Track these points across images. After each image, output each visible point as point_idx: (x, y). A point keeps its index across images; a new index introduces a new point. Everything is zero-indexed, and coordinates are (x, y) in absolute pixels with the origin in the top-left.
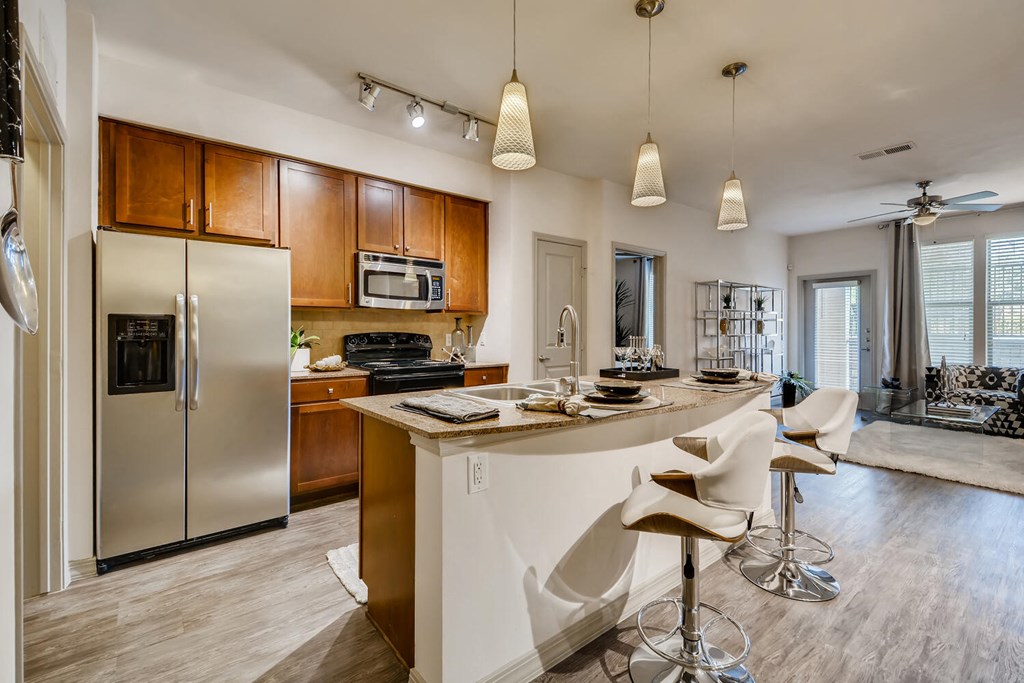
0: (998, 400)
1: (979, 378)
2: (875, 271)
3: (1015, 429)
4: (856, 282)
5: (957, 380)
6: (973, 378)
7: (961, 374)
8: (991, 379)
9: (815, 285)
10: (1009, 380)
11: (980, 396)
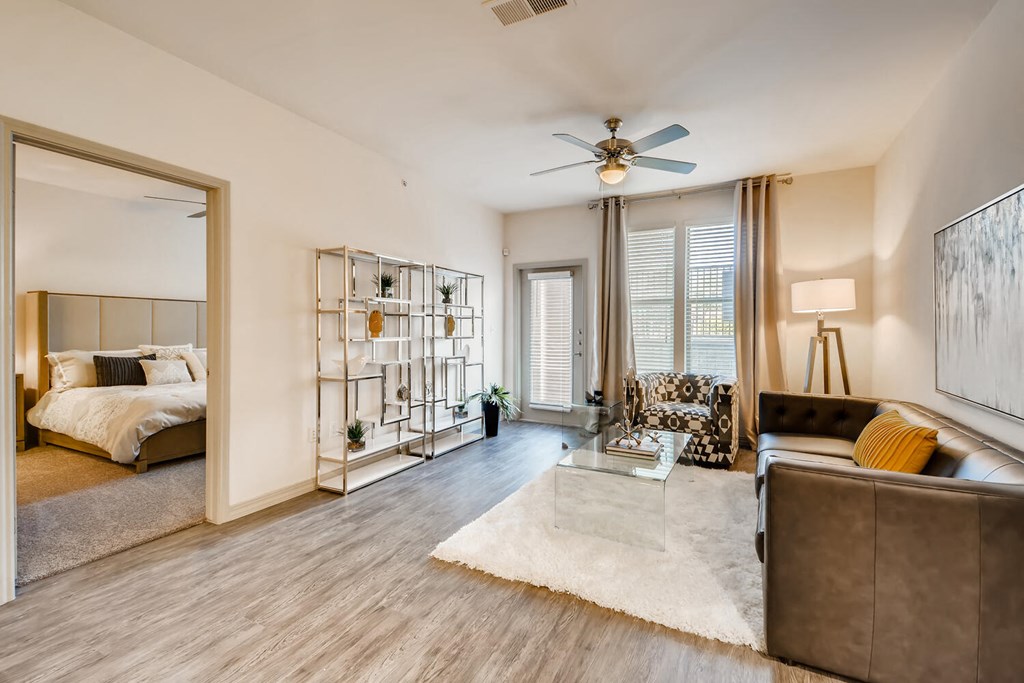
0: (693, 419)
1: (678, 388)
2: (586, 260)
3: (708, 455)
4: (568, 273)
5: (657, 392)
6: (672, 388)
7: (661, 384)
8: (688, 389)
9: (530, 276)
10: (704, 389)
11: (675, 414)
